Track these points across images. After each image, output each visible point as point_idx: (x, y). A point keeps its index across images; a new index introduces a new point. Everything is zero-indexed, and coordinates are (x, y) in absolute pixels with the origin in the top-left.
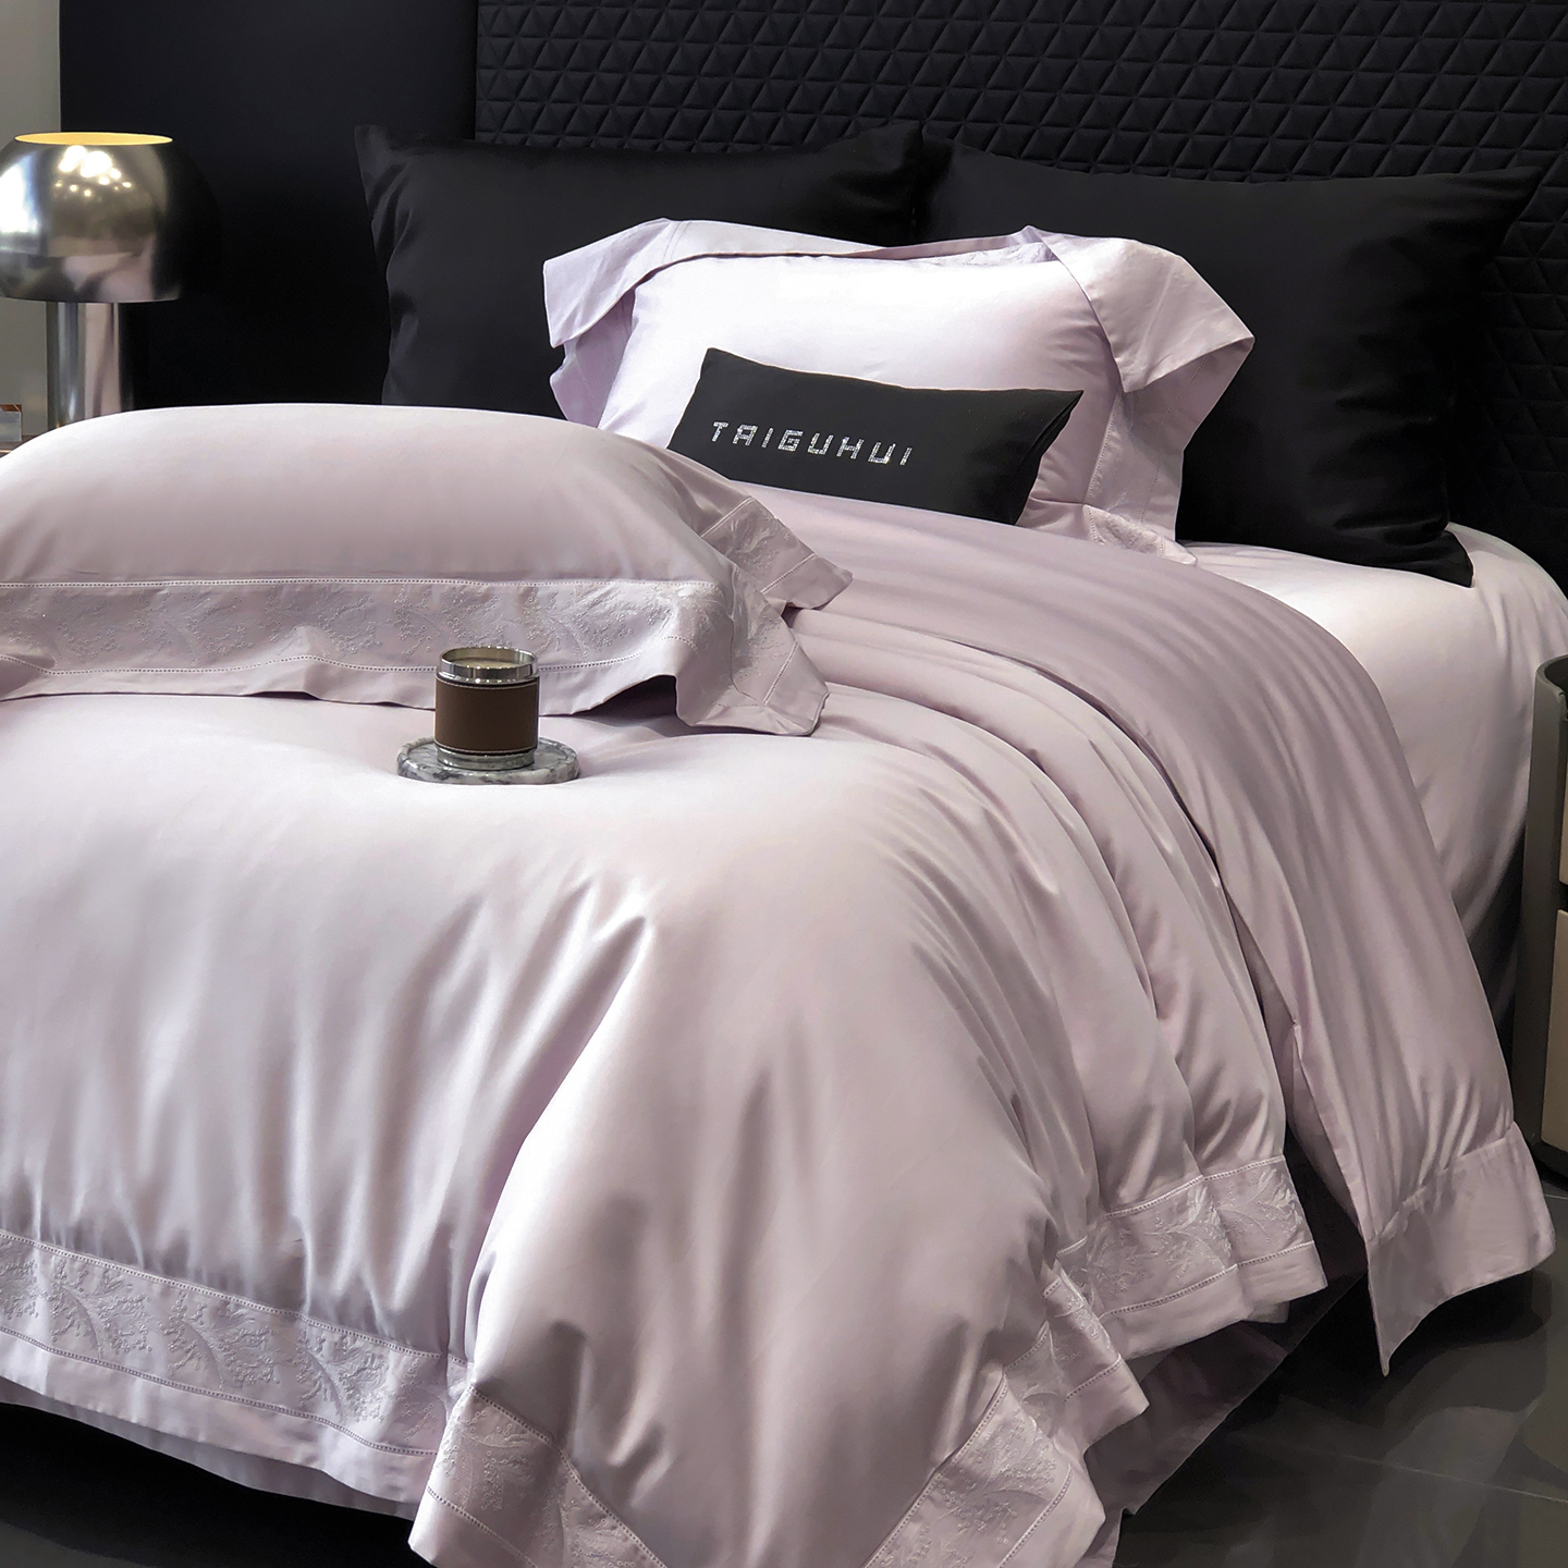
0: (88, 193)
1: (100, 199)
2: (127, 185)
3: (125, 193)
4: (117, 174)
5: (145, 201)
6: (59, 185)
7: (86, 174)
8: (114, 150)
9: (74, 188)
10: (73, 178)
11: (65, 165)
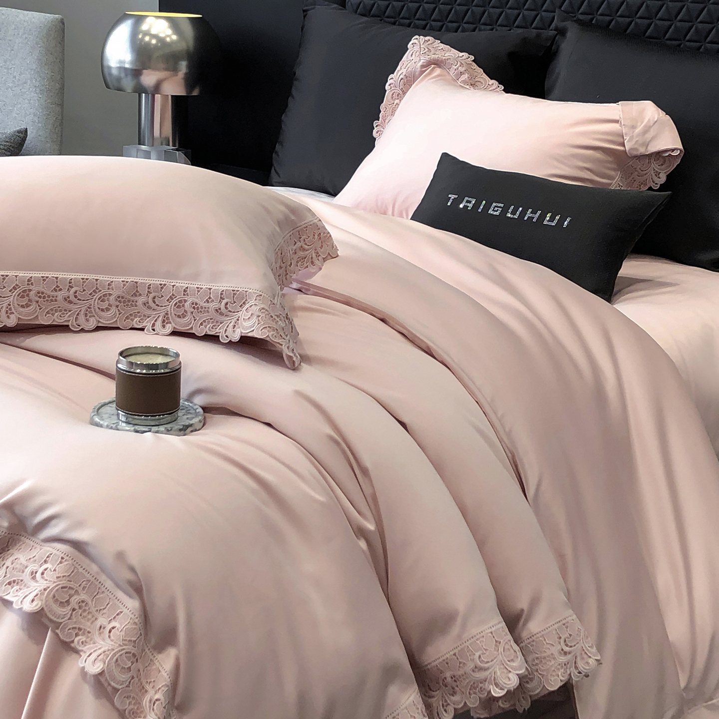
0: (154, 42)
1: (159, 44)
3: (173, 42)
4: (169, 32)
5: (183, 46)
6: (140, 36)
7: (153, 32)
8: (168, 19)
9: (147, 39)
10: (147, 33)
11: (144, 27)
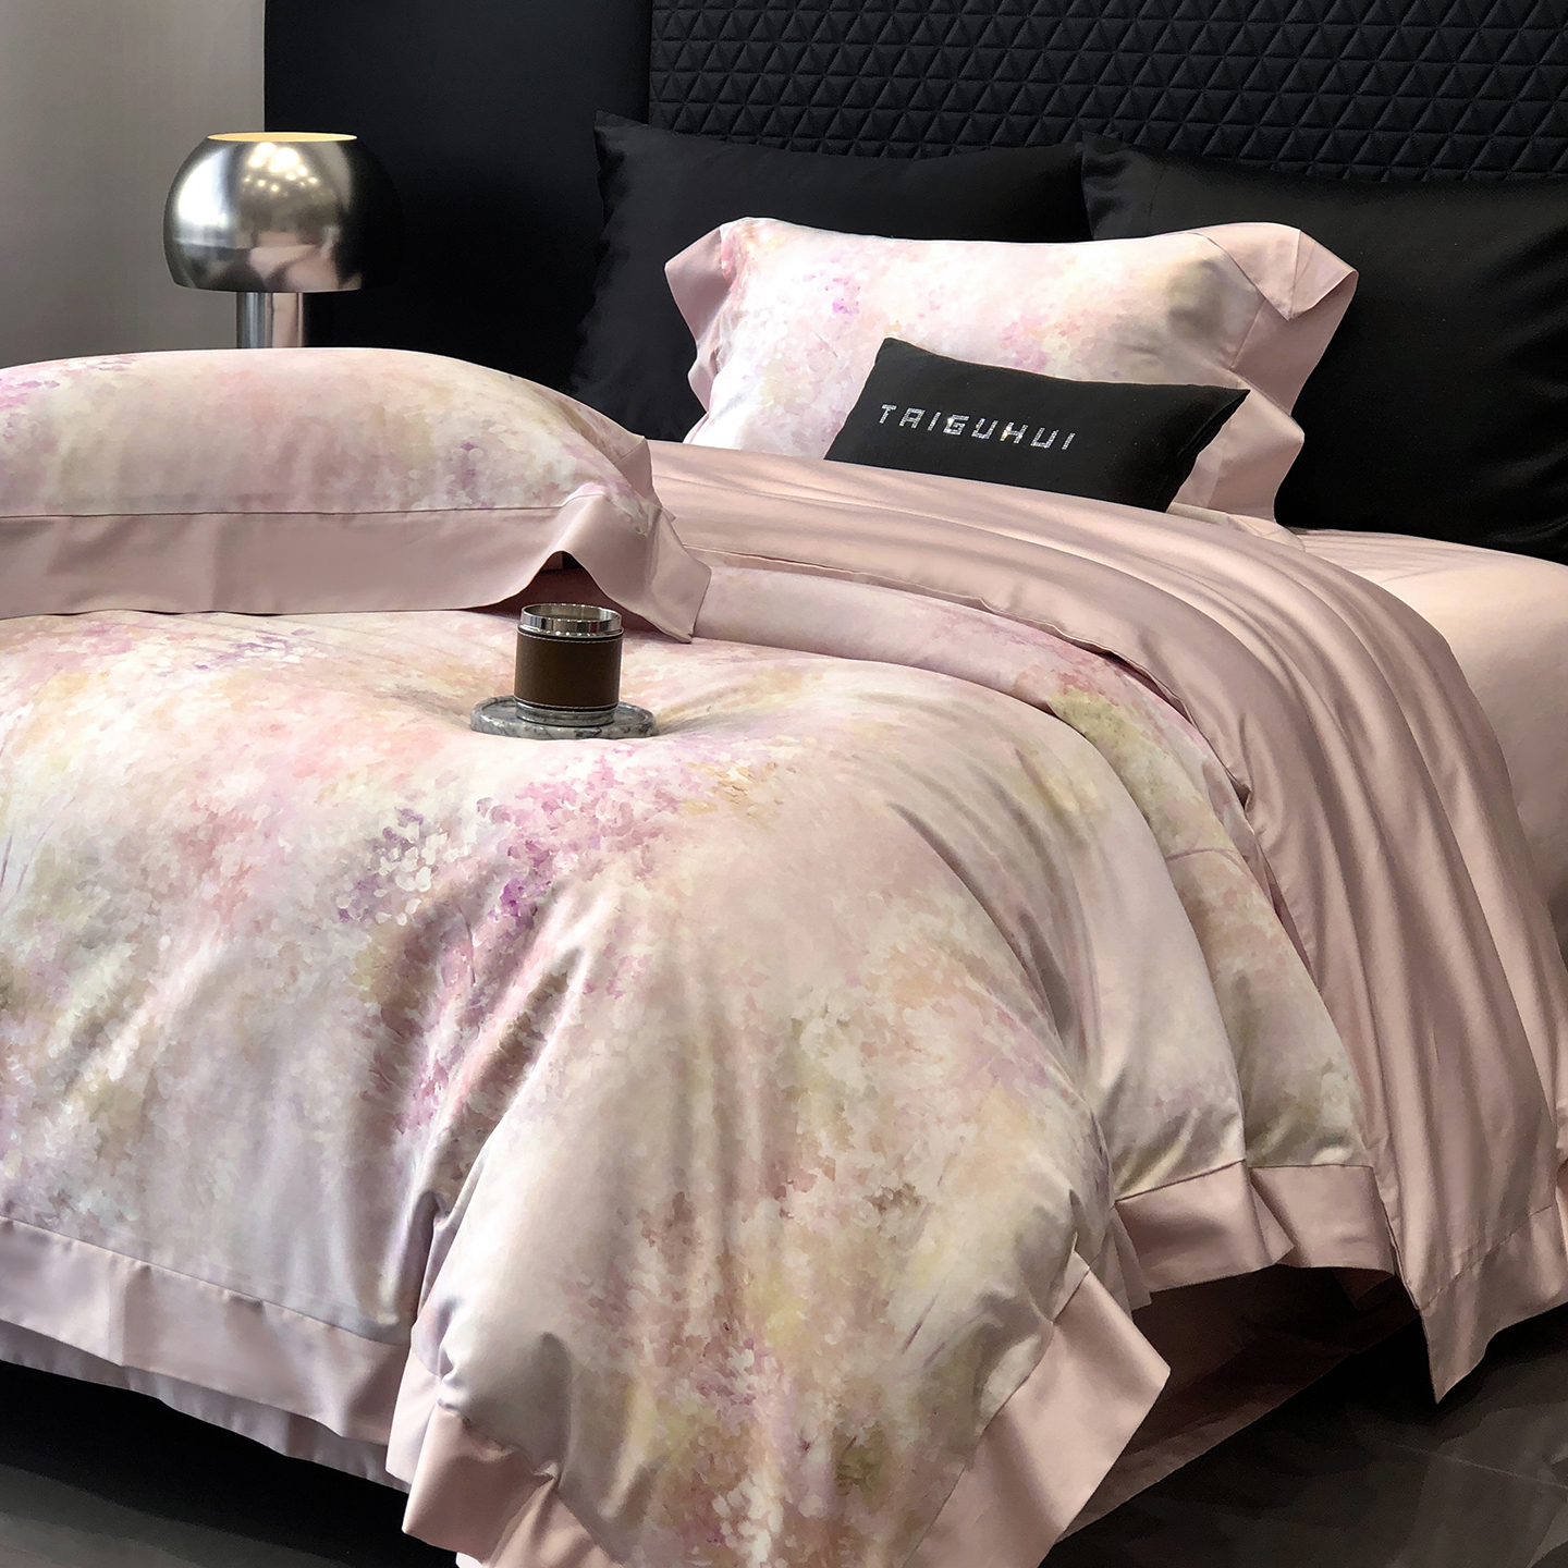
1: (286, 194)
2: (314, 181)
3: (309, 190)
4: (303, 170)
5: (329, 196)
6: (247, 180)
7: (274, 170)
8: (301, 147)
9: (261, 183)
10: (262, 173)
11: (254, 161)
